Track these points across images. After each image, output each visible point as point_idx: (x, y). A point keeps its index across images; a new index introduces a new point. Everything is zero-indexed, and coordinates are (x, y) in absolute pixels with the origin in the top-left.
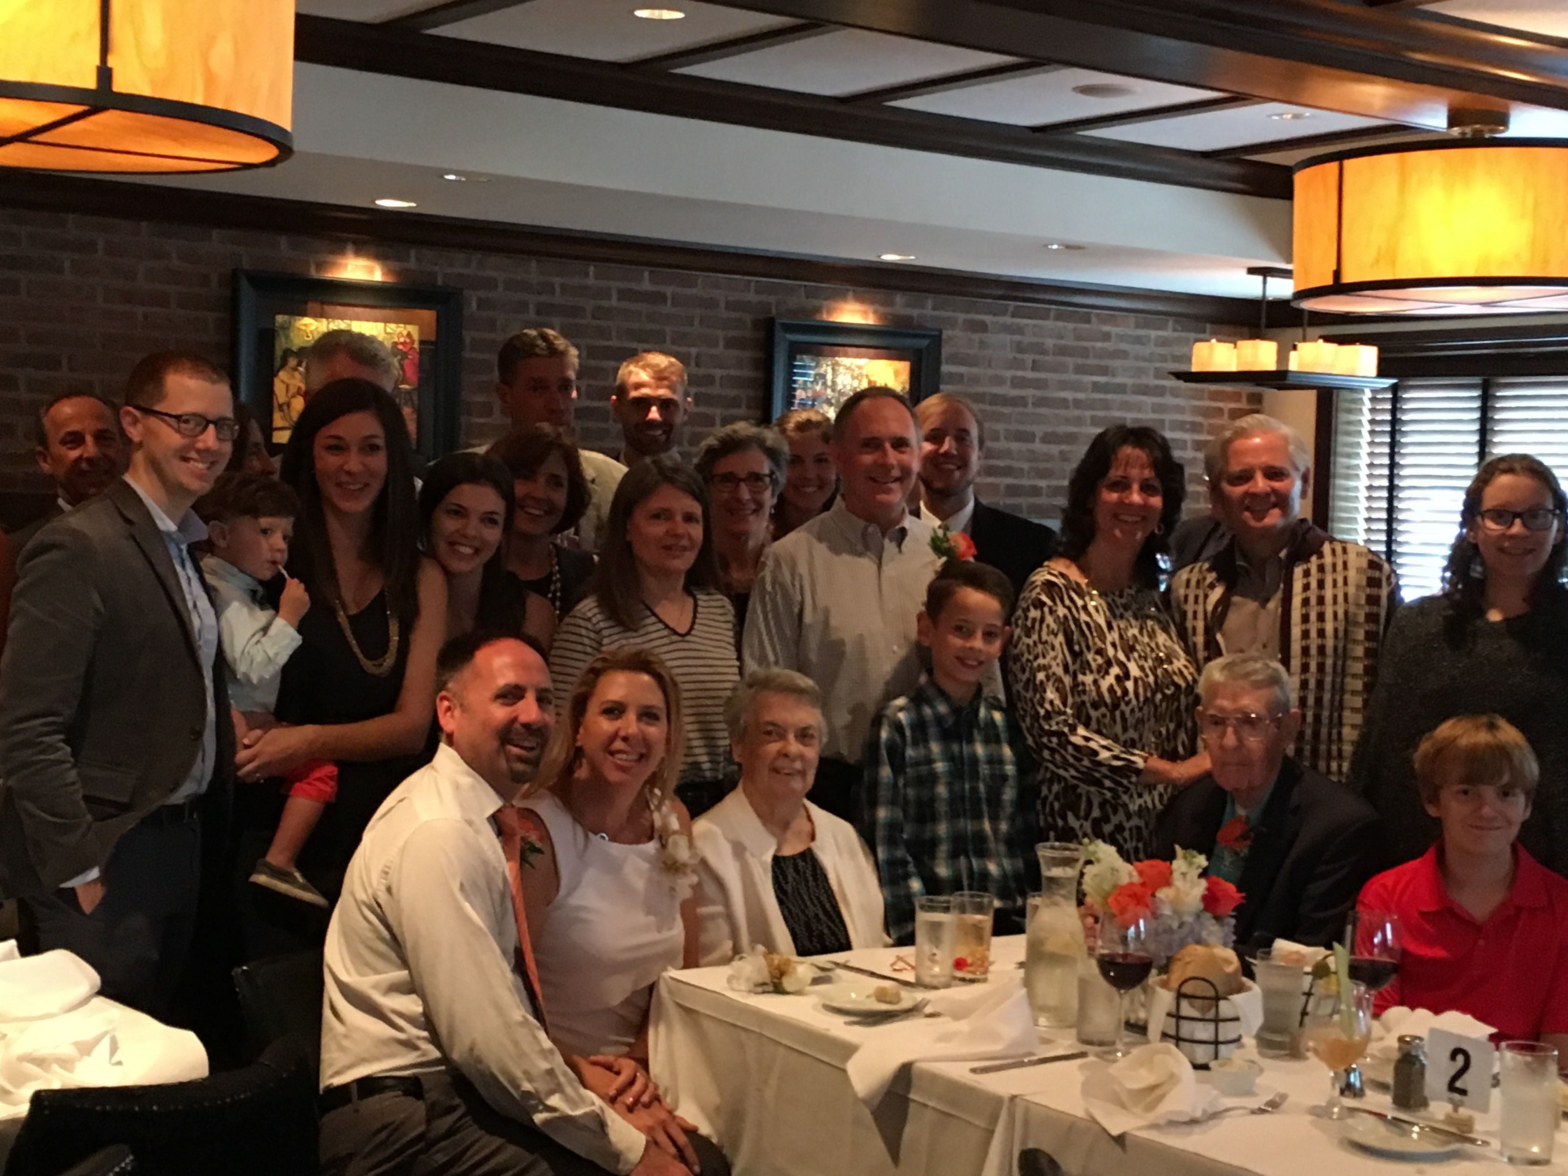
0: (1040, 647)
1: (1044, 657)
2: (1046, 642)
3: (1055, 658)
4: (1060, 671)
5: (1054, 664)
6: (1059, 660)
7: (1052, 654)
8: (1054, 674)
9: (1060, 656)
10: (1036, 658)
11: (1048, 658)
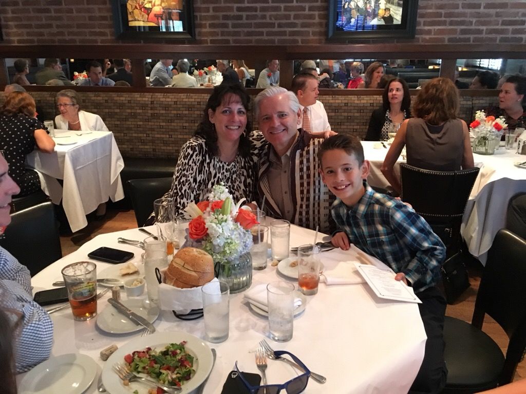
0: (187, 166)
1: (187, 172)
2: (191, 165)
3: (192, 174)
4: (192, 180)
5: (190, 176)
6: (193, 175)
7: (191, 172)
8: (189, 180)
9: (194, 173)
10: (184, 170)
11: (189, 172)
